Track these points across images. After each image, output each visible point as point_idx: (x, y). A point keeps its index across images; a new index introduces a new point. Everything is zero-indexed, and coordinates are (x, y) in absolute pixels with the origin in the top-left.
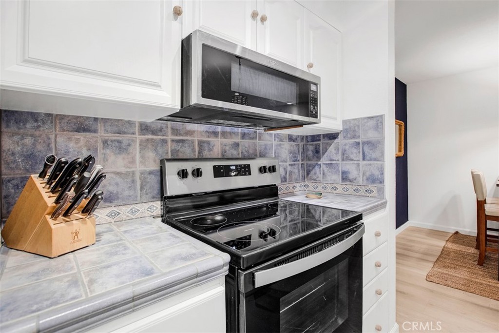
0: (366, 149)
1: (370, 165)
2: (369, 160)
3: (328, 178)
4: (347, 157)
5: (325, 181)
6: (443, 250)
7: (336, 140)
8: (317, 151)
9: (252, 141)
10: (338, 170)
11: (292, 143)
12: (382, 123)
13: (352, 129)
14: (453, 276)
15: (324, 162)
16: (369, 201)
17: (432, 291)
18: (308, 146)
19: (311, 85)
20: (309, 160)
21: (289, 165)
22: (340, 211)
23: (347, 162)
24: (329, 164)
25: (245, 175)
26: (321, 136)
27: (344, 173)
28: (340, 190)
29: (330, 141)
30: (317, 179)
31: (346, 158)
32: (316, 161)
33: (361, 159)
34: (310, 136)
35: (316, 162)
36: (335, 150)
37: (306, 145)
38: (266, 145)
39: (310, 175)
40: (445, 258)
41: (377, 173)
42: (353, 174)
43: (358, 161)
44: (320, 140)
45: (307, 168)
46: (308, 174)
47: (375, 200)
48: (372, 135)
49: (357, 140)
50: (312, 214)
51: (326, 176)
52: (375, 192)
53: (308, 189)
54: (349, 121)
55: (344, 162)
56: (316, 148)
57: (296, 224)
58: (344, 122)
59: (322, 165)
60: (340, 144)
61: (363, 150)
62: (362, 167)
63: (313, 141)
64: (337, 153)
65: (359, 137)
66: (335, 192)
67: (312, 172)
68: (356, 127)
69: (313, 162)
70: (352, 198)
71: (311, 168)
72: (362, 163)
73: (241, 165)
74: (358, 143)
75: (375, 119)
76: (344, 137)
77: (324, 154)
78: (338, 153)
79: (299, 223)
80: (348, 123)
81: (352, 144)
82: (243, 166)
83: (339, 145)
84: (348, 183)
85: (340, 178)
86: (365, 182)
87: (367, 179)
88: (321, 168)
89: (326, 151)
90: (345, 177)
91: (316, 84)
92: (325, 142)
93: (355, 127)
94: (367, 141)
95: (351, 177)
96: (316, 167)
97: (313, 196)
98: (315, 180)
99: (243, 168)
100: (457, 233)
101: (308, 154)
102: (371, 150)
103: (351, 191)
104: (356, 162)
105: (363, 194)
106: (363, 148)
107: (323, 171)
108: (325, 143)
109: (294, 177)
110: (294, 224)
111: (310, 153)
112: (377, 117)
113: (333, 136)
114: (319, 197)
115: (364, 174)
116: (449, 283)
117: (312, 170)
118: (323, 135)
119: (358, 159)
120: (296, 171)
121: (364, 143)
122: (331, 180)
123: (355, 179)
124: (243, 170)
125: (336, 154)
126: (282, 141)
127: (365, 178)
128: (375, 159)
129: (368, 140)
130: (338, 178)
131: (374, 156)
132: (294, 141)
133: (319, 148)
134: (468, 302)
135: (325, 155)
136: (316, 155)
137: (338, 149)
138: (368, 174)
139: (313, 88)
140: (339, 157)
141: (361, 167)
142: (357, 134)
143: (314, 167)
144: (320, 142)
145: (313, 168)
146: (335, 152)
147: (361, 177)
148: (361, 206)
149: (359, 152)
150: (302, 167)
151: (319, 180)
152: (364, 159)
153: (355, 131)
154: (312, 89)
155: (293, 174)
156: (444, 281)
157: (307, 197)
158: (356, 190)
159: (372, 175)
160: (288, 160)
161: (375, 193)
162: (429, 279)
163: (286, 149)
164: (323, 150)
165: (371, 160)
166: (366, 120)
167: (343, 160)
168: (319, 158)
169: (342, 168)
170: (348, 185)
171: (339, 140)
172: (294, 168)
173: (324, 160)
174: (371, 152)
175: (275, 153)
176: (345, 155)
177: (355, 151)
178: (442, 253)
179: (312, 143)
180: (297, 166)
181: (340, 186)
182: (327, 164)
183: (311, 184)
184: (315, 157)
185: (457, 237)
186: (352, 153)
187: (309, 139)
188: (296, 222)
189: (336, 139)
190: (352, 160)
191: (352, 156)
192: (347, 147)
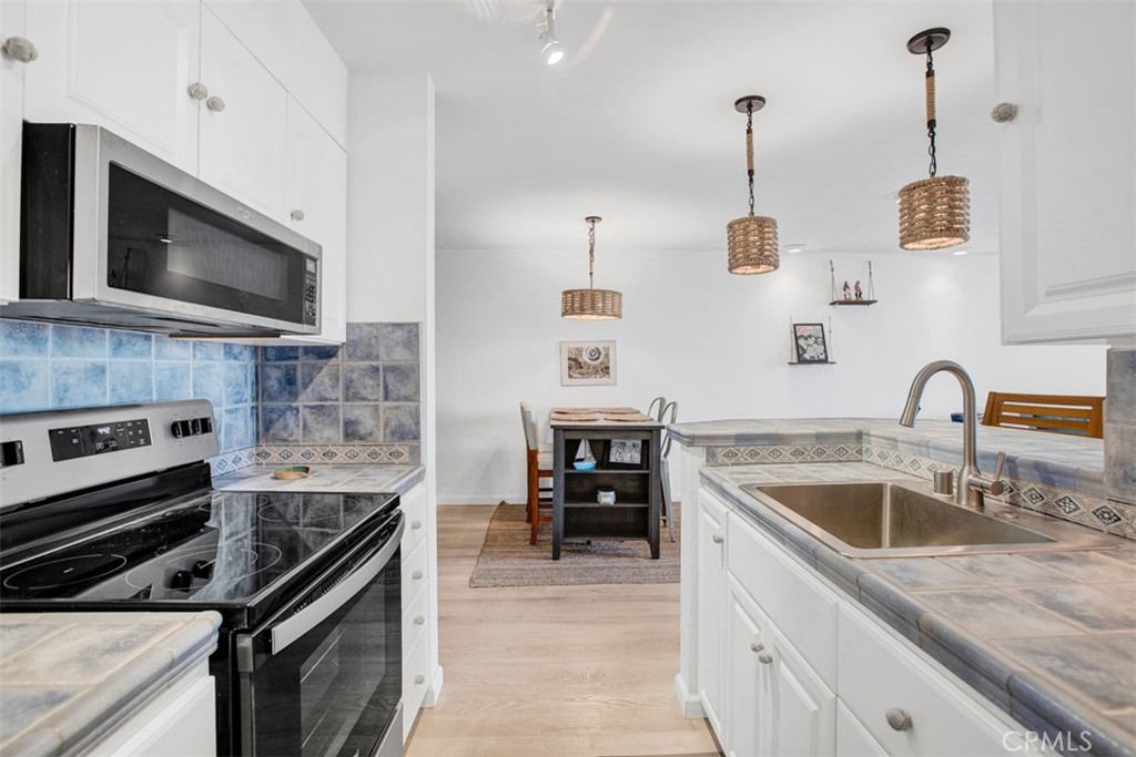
0: (391, 379)
1: (397, 408)
2: (395, 400)
3: (317, 435)
4: (354, 393)
5: (308, 441)
6: (487, 535)
7: (333, 361)
8: (290, 380)
9: (141, 360)
10: (337, 420)
11: (232, 362)
12: (417, 336)
13: (363, 340)
14: (504, 570)
15: (306, 404)
16: (400, 472)
17: (479, 601)
18: (267, 369)
19: (308, 260)
20: (271, 398)
21: (226, 411)
22: (341, 497)
23: (356, 403)
24: (317, 406)
25: (137, 445)
26: (300, 351)
27: (348, 423)
28: (341, 457)
29: (319, 361)
30: (290, 439)
31: (352, 395)
32: (288, 400)
33: (381, 399)
34: (273, 347)
35: (287, 404)
36: (330, 379)
37: (264, 366)
38: (173, 369)
39: (272, 431)
40: (492, 547)
41: (408, 422)
42: (367, 423)
43: (376, 400)
44: (296, 358)
45: (264, 415)
46: (267, 429)
47: (408, 469)
48: (400, 356)
49: (374, 363)
50: (278, 511)
51: (310, 432)
52: (406, 454)
53: (268, 460)
54: (359, 326)
55: (349, 403)
56: (288, 374)
57: (240, 540)
58: (350, 327)
59: (301, 409)
60: (340, 368)
61: (385, 382)
62: (384, 412)
63: (280, 360)
64: (335, 386)
65: (377, 358)
66: (330, 462)
67: (279, 425)
68: (373, 340)
69: (281, 404)
70: (368, 470)
71: (275, 416)
72: (383, 404)
73: (126, 422)
74: (376, 369)
75: (406, 328)
76: (349, 356)
77: (305, 386)
78: (338, 386)
79: (246, 537)
80: (357, 330)
81: (364, 370)
82: (129, 424)
83: (338, 370)
84: (357, 442)
85: (341, 434)
86: (389, 438)
87: (393, 434)
88: (300, 415)
89: (311, 381)
90: (351, 432)
91: (315, 260)
92: (308, 362)
93: (370, 339)
94: (393, 367)
95: (362, 430)
96: (289, 413)
97: (293, 475)
98: (284, 440)
99: (129, 429)
100: (503, 503)
101: (267, 385)
102: (399, 381)
103: (363, 456)
104: (372, 403)
105: (385, 460)
106: (385, 377)
107: (305, 421)
108: (308, 365)
109: (235, 438)
110: (237, 541)
111: (273, 384)
112: (410, 324)
113: (326, 353)
114: (304, 474)
115: (386, 425)
116: (499, 581)
117: (278, 420)
118: (305, 348)
119: (375, 397)
120: (241, 423)
121: (386, 369)
122: (321, 438)
123: (371, 434)
124: (131, 433)
125: (333, 387)
126: (211, 359)
127: (388, 431)
128: (407, 399)
129: (394, 363)
130: (336, 434)
131: (403, 392)
132: (235, 358)
133: (295, 374)
134: (522, 600)
135: (309, 389)
136: (288, 387)
137: (338, 379)
138: (393, 423)
139: (310, 266)
140: (340, 394)
141: (381, 412)
142: (374, 352)
143: (282, 413)
144: (298, 363)
145: (280, 416)
146: (330, 383)
147: (382, 430)
148: (390, 482)
149: (378, 385)
150: (252, 414)
151: (295, 441)
152: (386, 398)
153: (370, 346)
154: (308, 269)
155: (234, 431)
156: (492, 581)
157: (276, 478)
158: (373, 455)
159: (401, 425)
160: (224, 401)
161: (406, 457)
162: (473, 584)
163: (218, 377)
164: (304, 379)
165: (398, 399)
166: (390, 329)
167: (347, 399)
168: (294, 395)
169: (344, 413)
170: (356, 447)
171: (340, 361)
172: (236, 418)
173: (304, 400)
174: (399, 385)
175: (195, 386)
176: (352, 390)
177: (371, 382)
178: (486, 540)
179: (278, 363)
180: (242, 412)
181: (341, 448)
182: (311, 407)
183: (274, 448)
184: (286, 393)
185: (504, 509)
186: (365, 386)
187: (271, 355)
188: (240, 536)
189: (334, 359)
190: (365, 399)
191: (364, 393)
192: (355, 375)
